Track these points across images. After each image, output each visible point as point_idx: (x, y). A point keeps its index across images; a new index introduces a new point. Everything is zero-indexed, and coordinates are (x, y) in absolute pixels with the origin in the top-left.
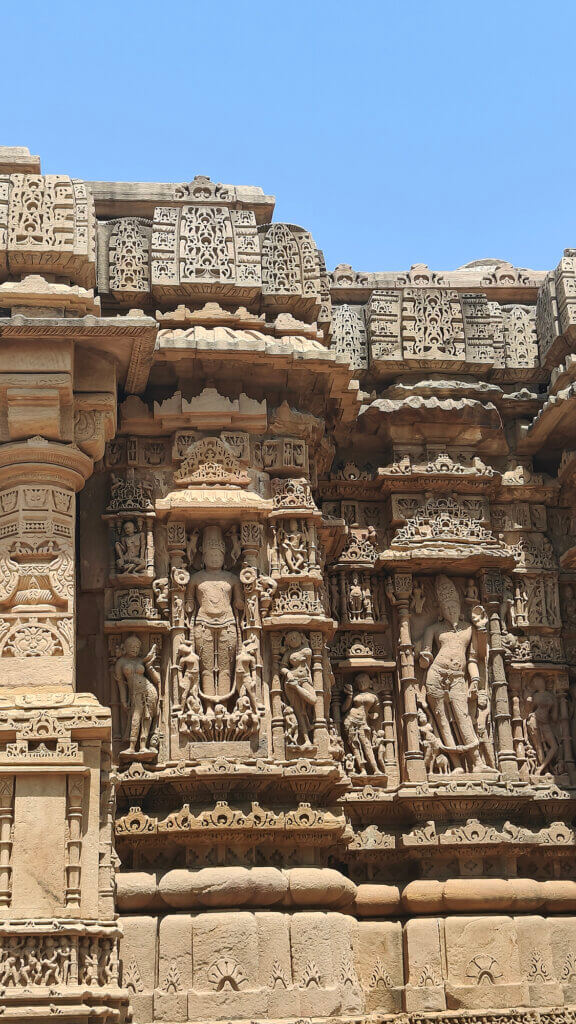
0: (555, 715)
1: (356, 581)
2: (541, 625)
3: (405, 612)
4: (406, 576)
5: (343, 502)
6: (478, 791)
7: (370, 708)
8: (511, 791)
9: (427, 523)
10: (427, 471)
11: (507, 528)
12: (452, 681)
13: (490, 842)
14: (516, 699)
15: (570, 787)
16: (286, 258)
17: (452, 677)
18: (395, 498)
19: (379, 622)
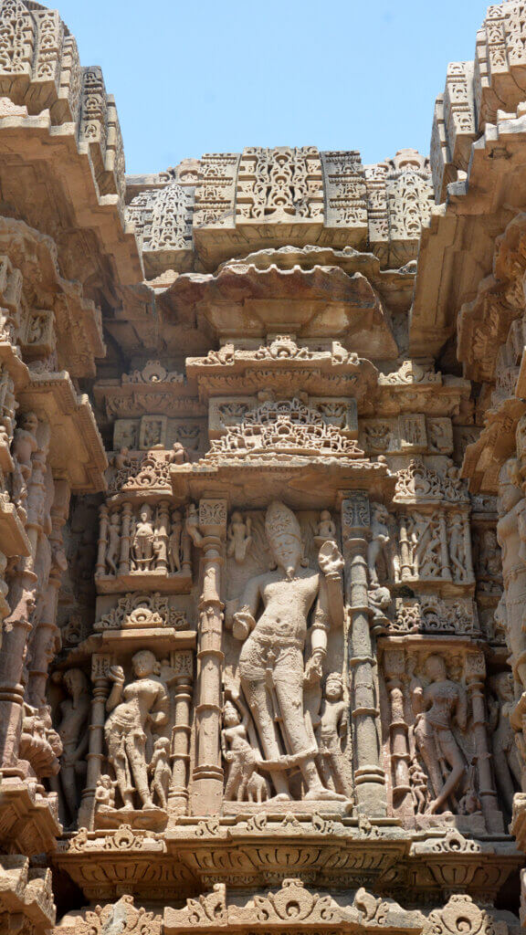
0: (461, 717)
1: (144, 515)
2: (438, 579)
3: (212, 554)
4: (217, 502)
5: (144, 418)
6: (307, 829)
7: (151, 704)
8: (367, 831)
9: (257, 432)
10: (256, 357)
11: (392, 449)
12: (277, 652)
13: (321, 921)
14: (396, 692)
15: (486, 835)
16: (12, 34)
17: (277, 647)
18: (214, 403)
19: (178, 575)
